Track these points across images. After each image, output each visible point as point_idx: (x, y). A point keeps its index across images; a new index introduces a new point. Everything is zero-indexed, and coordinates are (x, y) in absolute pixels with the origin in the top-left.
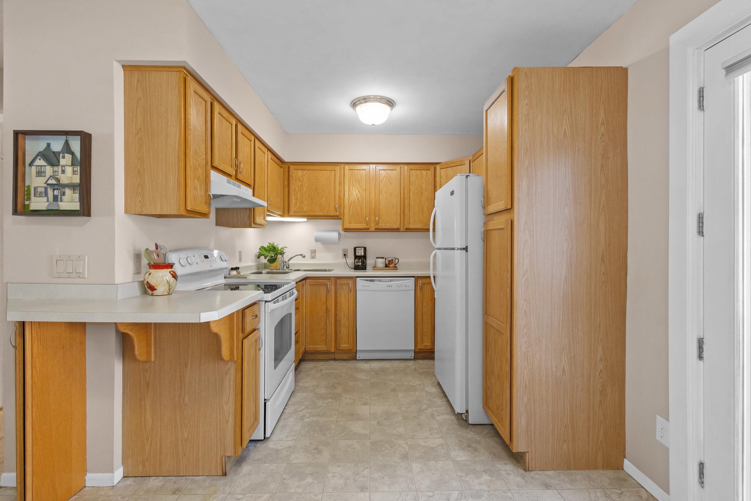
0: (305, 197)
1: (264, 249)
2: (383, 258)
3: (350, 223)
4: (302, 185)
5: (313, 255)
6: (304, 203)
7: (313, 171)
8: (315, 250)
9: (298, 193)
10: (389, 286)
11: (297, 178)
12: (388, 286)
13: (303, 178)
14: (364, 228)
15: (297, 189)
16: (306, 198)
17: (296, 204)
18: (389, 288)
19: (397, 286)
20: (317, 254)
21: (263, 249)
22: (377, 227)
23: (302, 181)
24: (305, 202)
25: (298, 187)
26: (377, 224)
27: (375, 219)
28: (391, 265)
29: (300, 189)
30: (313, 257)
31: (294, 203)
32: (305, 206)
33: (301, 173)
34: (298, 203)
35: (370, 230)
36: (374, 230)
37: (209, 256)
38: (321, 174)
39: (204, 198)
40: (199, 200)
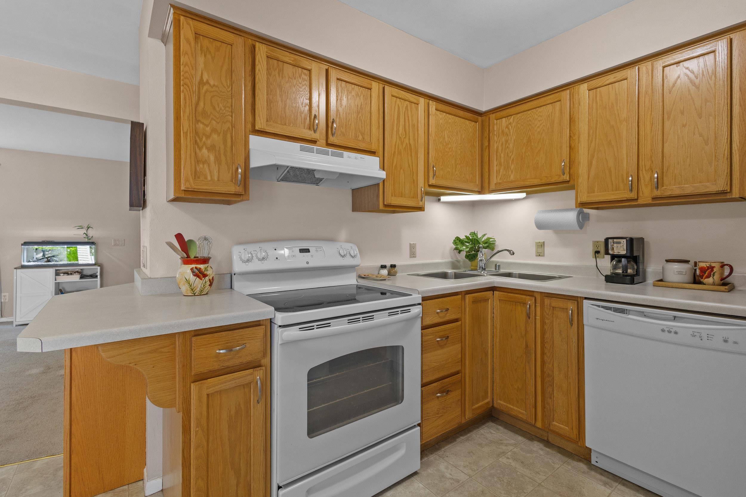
0: (511, 159)
1: (460, 241)
2: (687, 262)
3: (591, 190)
4: (507, 141)
5: (540, 250)
6: (510, 169)
7: (523, 113)
8: (544, 242)
9: (502, 155)
10: (670, 332)
11: (500, 131)
12: (666, 329)
13: (509, 129)
14: (622, 198)
15: (500, 148)
16: (513, 160)
17: (498, 172)
18: (666, 336)
19: (694, 336)
20: (547, 250)
21: (458, 241)
22: (658, 193)
23: (508, 135)
24: (512, 167)
25: (502, 144)
26: (657, 188)
27: (652, 178)
28: (706, 280)
29: (504, 147)
30: (540, 254)
31: (496, 171)
32: (512, 172)
33: (506, 122)
34: (501, 171)
35: (640, 202)
36: (650, 202)
37: (310, 250)
38: (537, 115)
39: (229, 173)
40: (211, 176)
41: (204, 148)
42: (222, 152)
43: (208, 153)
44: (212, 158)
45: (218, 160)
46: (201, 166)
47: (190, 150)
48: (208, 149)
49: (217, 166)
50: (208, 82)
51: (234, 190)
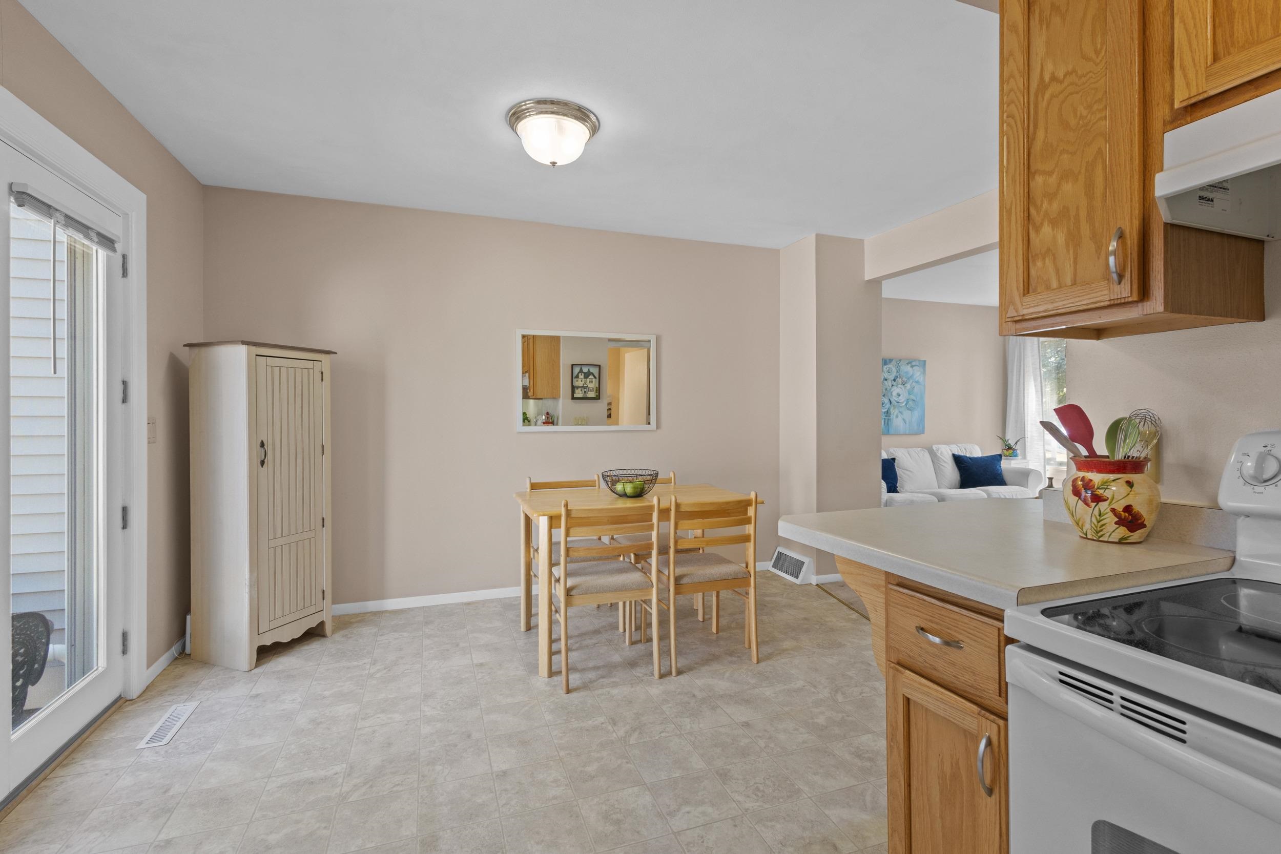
39: (1098, 258)
40: (1059, 281)
41: (1046, 224)
42: (1083, 214)
43: (1053, 230)
44: (1061, 238)
45: (1074, 239)
46: (1039, 264)
47: (1016, 241)
48: (1054, 223)
49: (1071, 252)
50: (1054, 78)
51: (1107, 298)
